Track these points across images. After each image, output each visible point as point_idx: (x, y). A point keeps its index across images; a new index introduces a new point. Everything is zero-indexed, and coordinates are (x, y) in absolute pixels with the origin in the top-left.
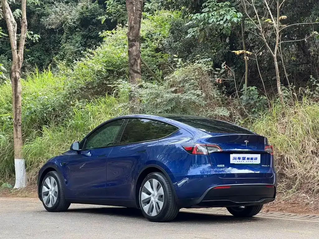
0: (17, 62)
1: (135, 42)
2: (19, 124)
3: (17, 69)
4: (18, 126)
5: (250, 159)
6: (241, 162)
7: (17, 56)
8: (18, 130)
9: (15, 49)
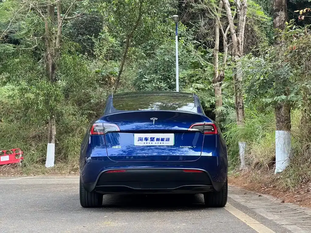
0: (236, 45)
1: (278, 12)
2: (240, 107)
3: (237, 52)
4: (239, 109)
5: (160, 140)
6: (148, 143)
7: (236, 40)
8: (239, 113)
9: (233, 32)
